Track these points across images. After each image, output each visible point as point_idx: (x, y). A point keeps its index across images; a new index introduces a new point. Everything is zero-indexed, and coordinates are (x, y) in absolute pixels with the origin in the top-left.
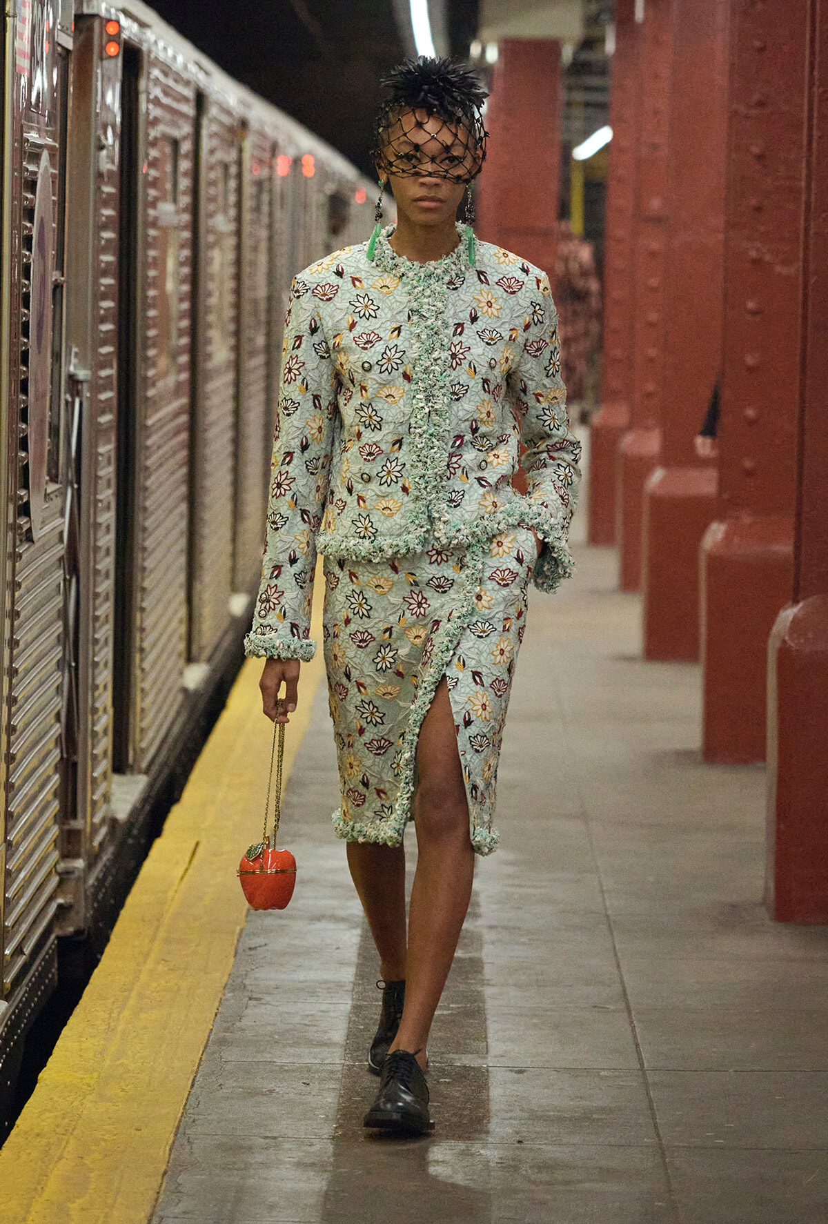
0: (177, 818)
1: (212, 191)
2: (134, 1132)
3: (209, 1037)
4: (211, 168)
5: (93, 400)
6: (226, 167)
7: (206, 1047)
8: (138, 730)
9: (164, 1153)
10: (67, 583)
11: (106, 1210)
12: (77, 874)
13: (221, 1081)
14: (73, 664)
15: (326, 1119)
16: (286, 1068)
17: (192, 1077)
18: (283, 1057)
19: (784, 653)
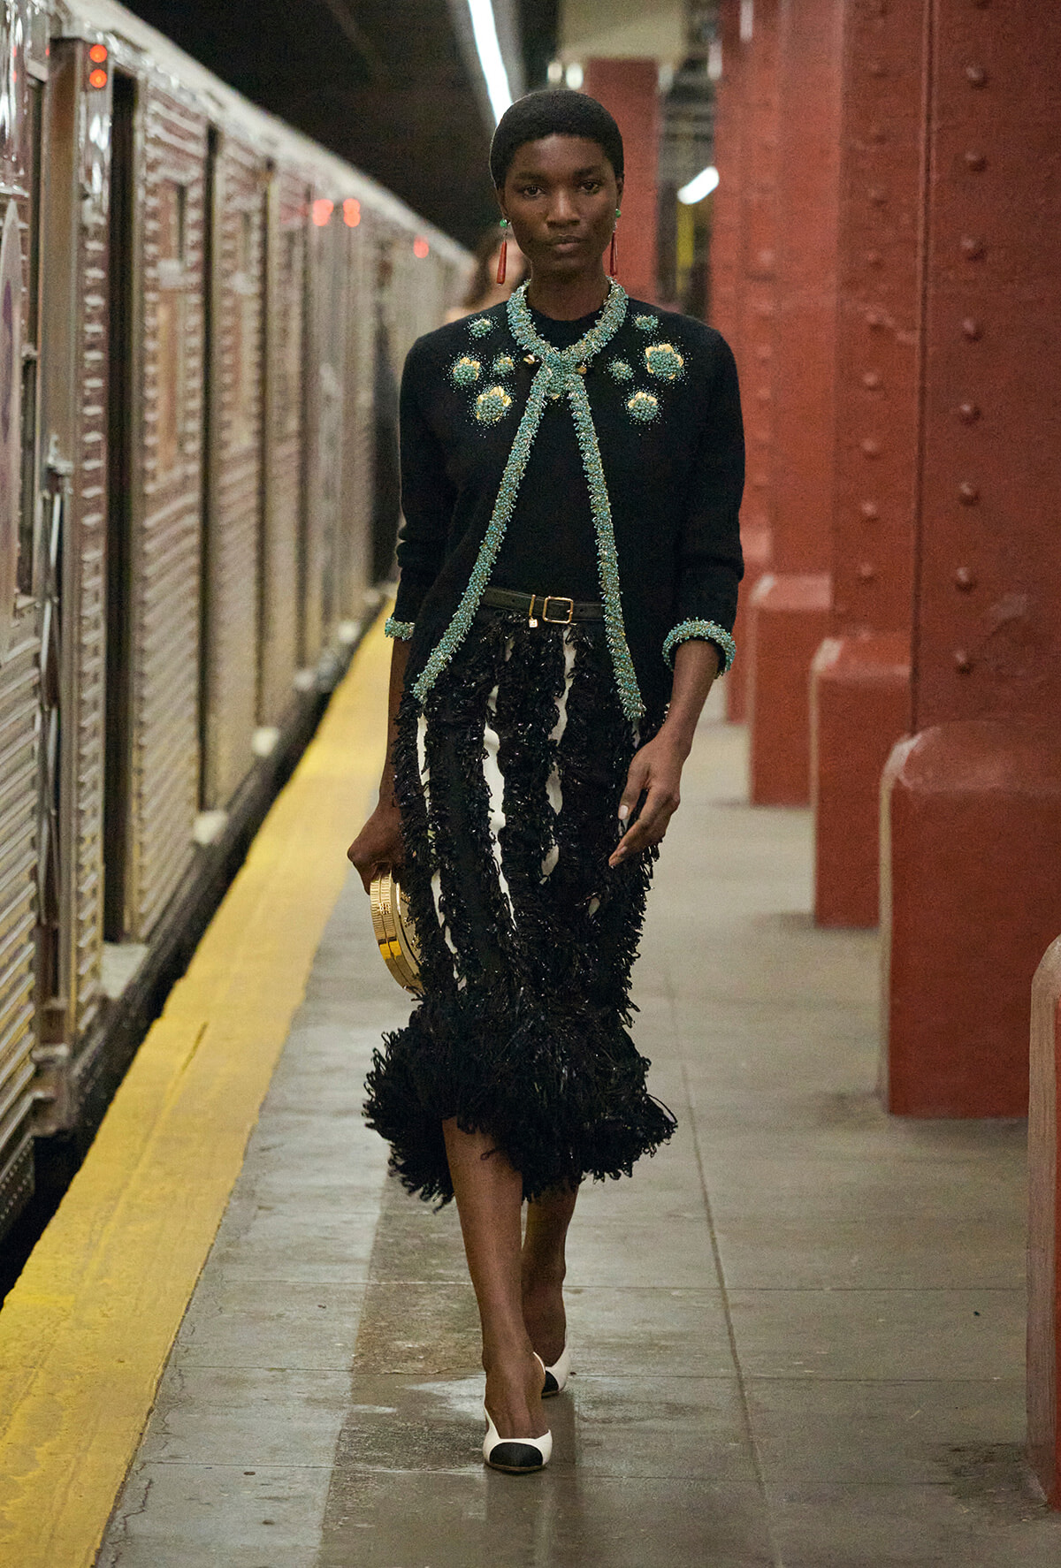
0: (181, 995)
1: (229, 246)
2: (115, 1364)
3: (209, 1252)
4: (227, 218)
5: (76, 497)
6: (246, 217)
7: (205, 1264)
8: (135, 892)
9: (151, 1387)
10: (46, 716)
11: (79, 1454)
12: (59, 1062)
13: (220, 1304)
14: (53, 812)
15: (345, 1348)
16: (299, 1289)
17: (187, 1300)
18: (296, 1276)
19: (899, 794)
